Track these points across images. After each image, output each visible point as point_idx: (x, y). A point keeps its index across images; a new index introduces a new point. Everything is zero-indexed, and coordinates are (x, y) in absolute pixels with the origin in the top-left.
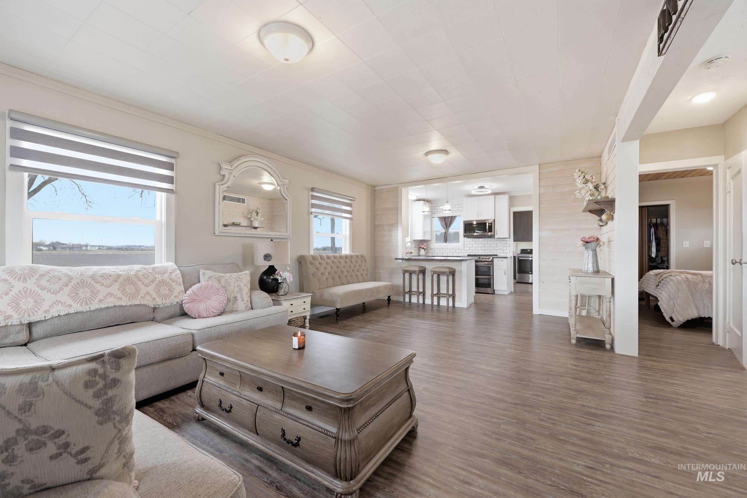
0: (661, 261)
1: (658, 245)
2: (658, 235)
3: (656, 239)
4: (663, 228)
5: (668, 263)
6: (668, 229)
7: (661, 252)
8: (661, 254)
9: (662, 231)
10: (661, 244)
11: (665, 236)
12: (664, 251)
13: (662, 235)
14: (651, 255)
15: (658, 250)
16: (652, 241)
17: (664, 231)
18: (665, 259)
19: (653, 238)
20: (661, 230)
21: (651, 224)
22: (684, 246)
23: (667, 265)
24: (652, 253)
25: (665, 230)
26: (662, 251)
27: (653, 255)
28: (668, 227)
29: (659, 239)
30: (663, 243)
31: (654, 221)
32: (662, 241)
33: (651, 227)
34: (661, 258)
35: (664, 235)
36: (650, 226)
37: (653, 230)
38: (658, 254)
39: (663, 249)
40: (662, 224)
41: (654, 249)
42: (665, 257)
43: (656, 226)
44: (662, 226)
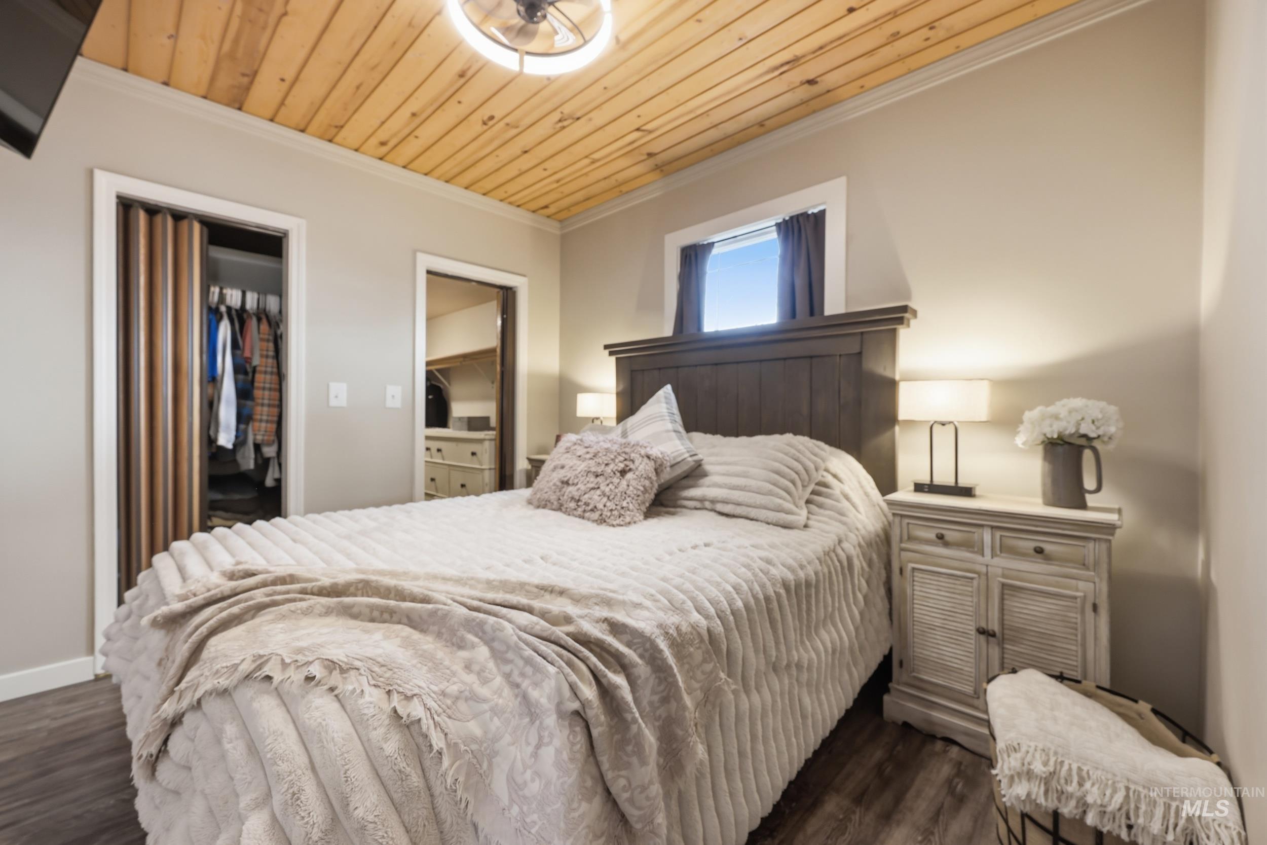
0: (256, 460)
1: (244, 394)
2: (247, 354)
3: (238, 369)
4: (264, 326)
5: (280, 465)
6: (281, 336)
7: (257, 424)
8: (259, 431)
9: (262, 340)
10: (257, 393)
11: (270, 361)
12: (267, 421)
13: (262, 356)
14: (216, 440)
15: (243, 418)
16: (219, 378)
17: (268, 341)
18: (269, 451)
19: (226, 364)
20: (255, 332)
21: (223, 309)
22: (333, 403)
23: (277, 476)
24: (217, 431)
25: (271, 338)
26: (261, 421)
27: (225, 439)
28: (281, 327)
29: (249, 370)
30: (264, 389)
31: (233, 297)
32: (259, 377)
33: (220, 318)
34: (257, 447)
35: (267, 357)
36: (213, 315)
37: (224, 331)
38: (245, 432)
39: (263, 412)
40: (262, 314)
41: (227, 412)
42: (269, 444)
43: (239, 317)
44: (259, 320)
